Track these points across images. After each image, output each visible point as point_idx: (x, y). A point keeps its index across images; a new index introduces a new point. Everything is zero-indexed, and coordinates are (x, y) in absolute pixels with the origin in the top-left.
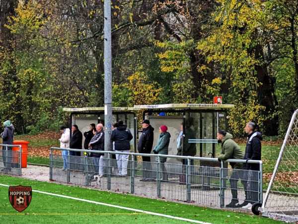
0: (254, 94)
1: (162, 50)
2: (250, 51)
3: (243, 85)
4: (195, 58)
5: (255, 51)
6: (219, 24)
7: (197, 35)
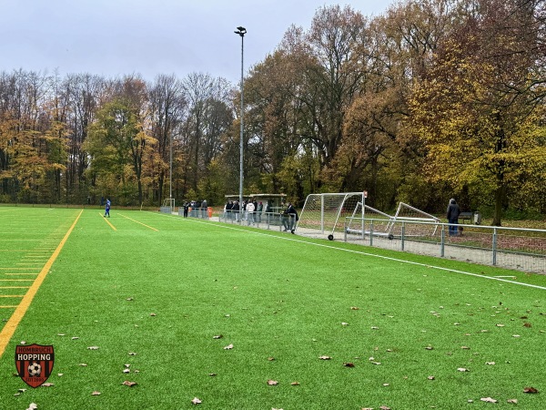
0: (295, 193)
1: (262, 176)
2: (295, 177)
3: (292, 190)
4: (275, 179)
5: (296, 177)
6: (283, 167)
7: (275, 171)
